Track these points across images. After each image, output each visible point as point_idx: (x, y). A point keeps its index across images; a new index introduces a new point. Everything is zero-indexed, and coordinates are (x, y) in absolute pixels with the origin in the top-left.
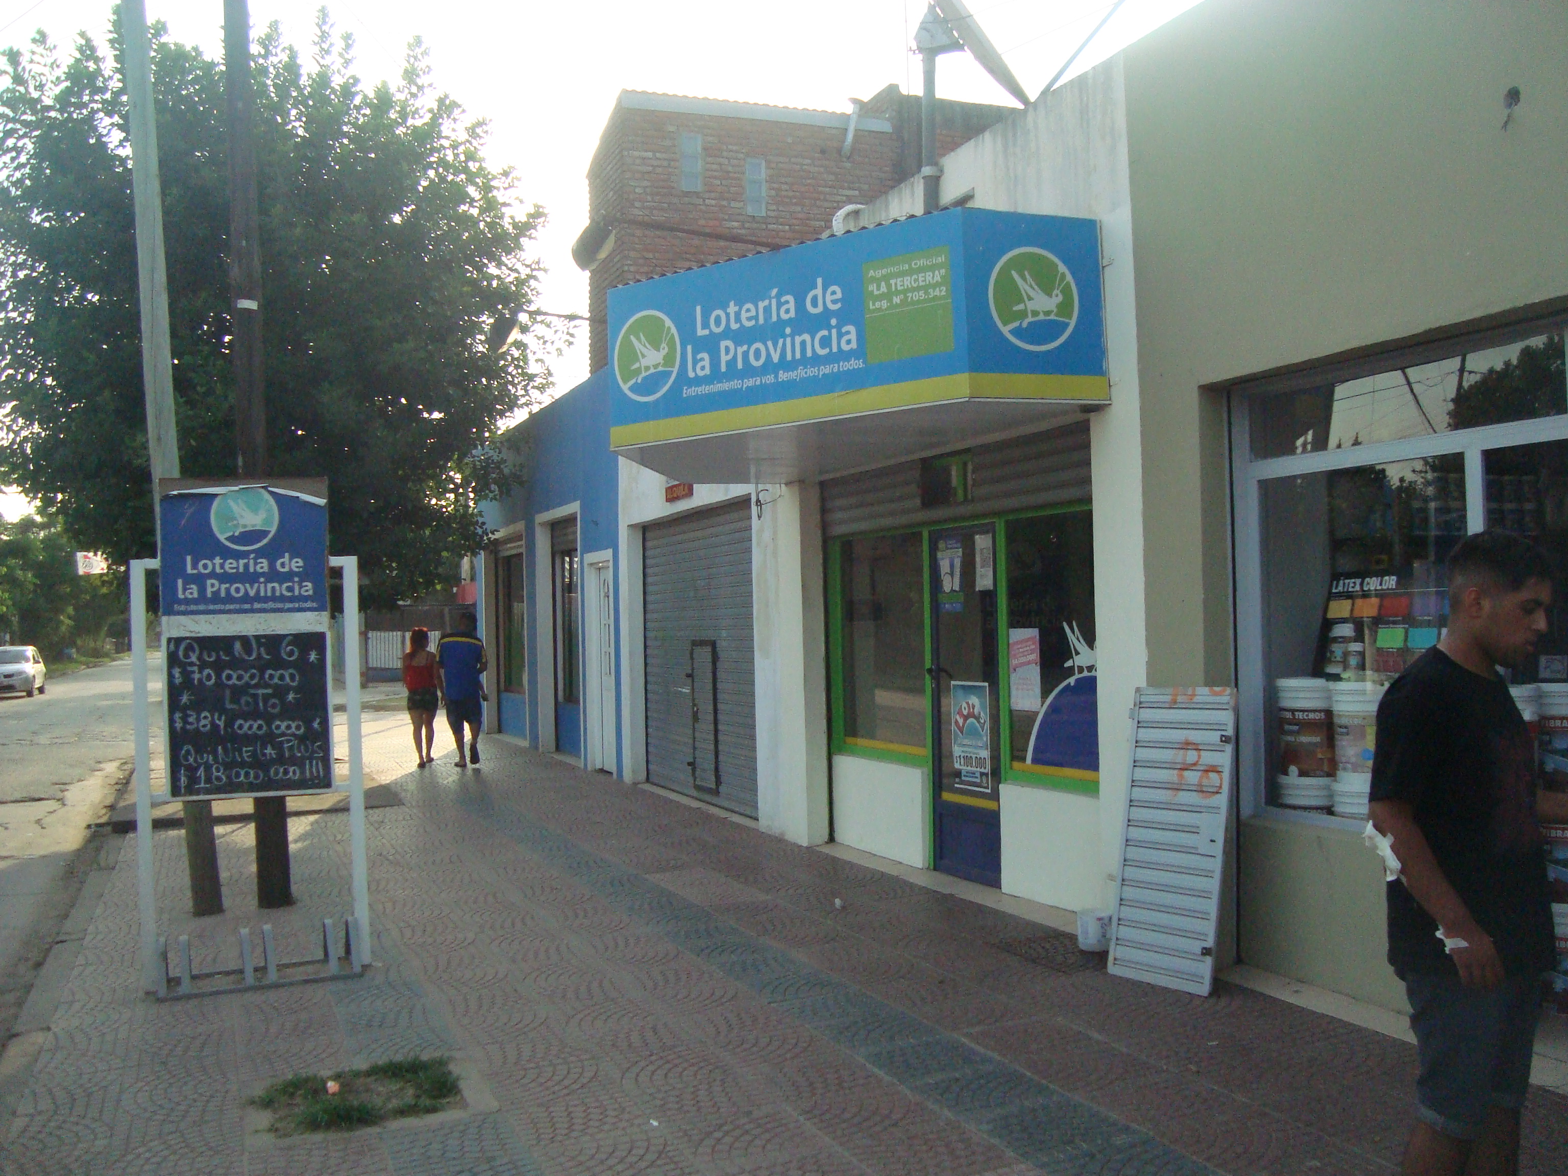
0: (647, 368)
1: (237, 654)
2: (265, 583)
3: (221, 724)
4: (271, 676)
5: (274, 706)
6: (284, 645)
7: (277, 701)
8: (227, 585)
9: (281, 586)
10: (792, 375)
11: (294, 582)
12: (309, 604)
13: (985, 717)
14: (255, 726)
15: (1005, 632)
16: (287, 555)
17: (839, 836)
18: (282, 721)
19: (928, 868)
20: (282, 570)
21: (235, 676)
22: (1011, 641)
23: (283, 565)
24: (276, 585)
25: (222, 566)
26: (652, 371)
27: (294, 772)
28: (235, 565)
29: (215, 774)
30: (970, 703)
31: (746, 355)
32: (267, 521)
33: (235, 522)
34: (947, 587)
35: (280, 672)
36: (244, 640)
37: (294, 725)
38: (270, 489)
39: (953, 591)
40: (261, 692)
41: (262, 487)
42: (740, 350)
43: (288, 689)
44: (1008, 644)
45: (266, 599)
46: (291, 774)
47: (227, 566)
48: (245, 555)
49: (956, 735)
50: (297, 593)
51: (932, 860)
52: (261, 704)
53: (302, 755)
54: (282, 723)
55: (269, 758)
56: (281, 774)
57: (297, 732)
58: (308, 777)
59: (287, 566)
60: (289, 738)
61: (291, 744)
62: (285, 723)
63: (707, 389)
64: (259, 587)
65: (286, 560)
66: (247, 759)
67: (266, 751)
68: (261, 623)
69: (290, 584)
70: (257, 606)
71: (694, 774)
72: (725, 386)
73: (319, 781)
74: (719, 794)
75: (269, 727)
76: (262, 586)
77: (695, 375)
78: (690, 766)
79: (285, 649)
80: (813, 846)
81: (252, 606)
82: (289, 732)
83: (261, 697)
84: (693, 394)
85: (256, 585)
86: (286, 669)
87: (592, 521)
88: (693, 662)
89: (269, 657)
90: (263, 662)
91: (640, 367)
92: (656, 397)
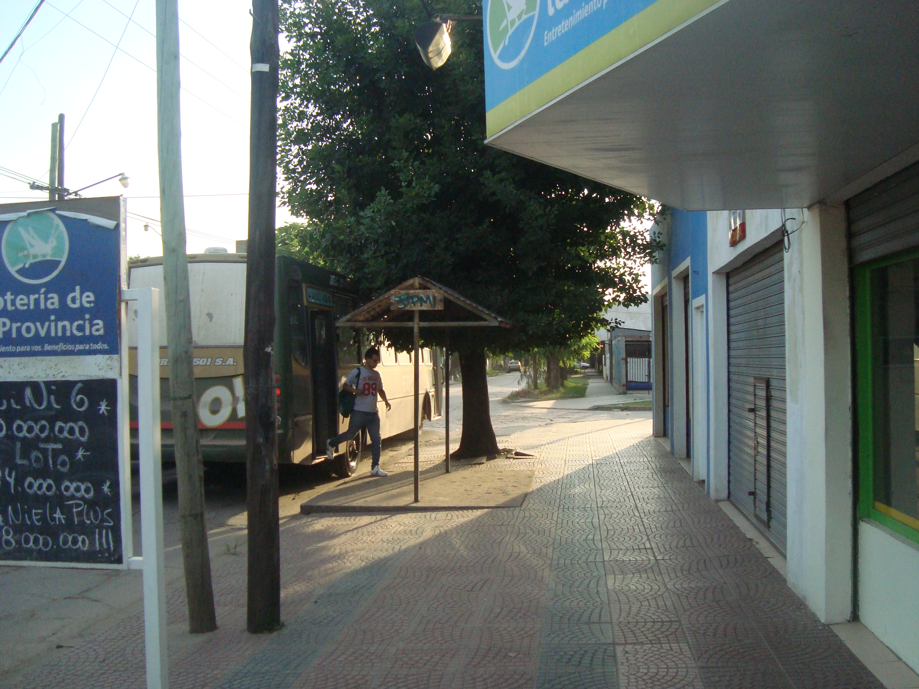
0: (513, 22)
1: (28, 404)
2: (56, 321)
3: (12, 481)
4: (61, 430)
5: (63, 464)
6: (74, 393)
7: (67, 459)
8: (19, 324)
9: (71, 324)
11: (84, 319)
12: (99, 346)
14: (45, 485)
16: (78, 288)
17: (865, 614)
18: (71, 482)
20: (73, 306)
21: (25, 428)
23: (74, 300)
24: (67, 323)
25: (13, 303)
26: (517, 23)
27: (83, 541)
28: (26, 301)
29: (5, 537)
32: (58, 249)
33: (26, 253)
35: (69, 425)
36: (35, 386)
37: (83, 487)
38: (57, 212)
40: (51, 446)
41: (50, 210)
43: (80, 444)
45: (56, 340)
46: (80, 544)
47: (18, 302)
48: (35, 289)
50: (87, 332)
52: (51, 462)
53: (92, 522)
54: (72, 484)
55: (58, 523)
56: (70, 543)
57: (87, 496)
58: (98, 549)
59: (78, 302)
60: (78, 502)
61: (80, 509)
62: (75, 485)
63: (566, 25)
64: (49, 326)
65: (77, 293)
66: (37, 523)
67: (55, 515)
68: (51, 368)
69: (81, 322)
70: (47, 347)
71: (755, 503)
72: (586, 11)
73: (107, 555)
74: (770, 527)
75: (58, 488)
76: (53, 324)
77: (555, 9)
78: (752, 497)
79: (76, 398)
80: (831, 624)
81: (43, 347)
82: (78, 495)
83: (50, 453)
84: (553, 39)
85: (47, 324)
86: (75, 421)
87: (695, 272)
88: (755, 398)
89: (59, 407)
90: (53, 413)
91: (508, 24)
92: (521, 57)
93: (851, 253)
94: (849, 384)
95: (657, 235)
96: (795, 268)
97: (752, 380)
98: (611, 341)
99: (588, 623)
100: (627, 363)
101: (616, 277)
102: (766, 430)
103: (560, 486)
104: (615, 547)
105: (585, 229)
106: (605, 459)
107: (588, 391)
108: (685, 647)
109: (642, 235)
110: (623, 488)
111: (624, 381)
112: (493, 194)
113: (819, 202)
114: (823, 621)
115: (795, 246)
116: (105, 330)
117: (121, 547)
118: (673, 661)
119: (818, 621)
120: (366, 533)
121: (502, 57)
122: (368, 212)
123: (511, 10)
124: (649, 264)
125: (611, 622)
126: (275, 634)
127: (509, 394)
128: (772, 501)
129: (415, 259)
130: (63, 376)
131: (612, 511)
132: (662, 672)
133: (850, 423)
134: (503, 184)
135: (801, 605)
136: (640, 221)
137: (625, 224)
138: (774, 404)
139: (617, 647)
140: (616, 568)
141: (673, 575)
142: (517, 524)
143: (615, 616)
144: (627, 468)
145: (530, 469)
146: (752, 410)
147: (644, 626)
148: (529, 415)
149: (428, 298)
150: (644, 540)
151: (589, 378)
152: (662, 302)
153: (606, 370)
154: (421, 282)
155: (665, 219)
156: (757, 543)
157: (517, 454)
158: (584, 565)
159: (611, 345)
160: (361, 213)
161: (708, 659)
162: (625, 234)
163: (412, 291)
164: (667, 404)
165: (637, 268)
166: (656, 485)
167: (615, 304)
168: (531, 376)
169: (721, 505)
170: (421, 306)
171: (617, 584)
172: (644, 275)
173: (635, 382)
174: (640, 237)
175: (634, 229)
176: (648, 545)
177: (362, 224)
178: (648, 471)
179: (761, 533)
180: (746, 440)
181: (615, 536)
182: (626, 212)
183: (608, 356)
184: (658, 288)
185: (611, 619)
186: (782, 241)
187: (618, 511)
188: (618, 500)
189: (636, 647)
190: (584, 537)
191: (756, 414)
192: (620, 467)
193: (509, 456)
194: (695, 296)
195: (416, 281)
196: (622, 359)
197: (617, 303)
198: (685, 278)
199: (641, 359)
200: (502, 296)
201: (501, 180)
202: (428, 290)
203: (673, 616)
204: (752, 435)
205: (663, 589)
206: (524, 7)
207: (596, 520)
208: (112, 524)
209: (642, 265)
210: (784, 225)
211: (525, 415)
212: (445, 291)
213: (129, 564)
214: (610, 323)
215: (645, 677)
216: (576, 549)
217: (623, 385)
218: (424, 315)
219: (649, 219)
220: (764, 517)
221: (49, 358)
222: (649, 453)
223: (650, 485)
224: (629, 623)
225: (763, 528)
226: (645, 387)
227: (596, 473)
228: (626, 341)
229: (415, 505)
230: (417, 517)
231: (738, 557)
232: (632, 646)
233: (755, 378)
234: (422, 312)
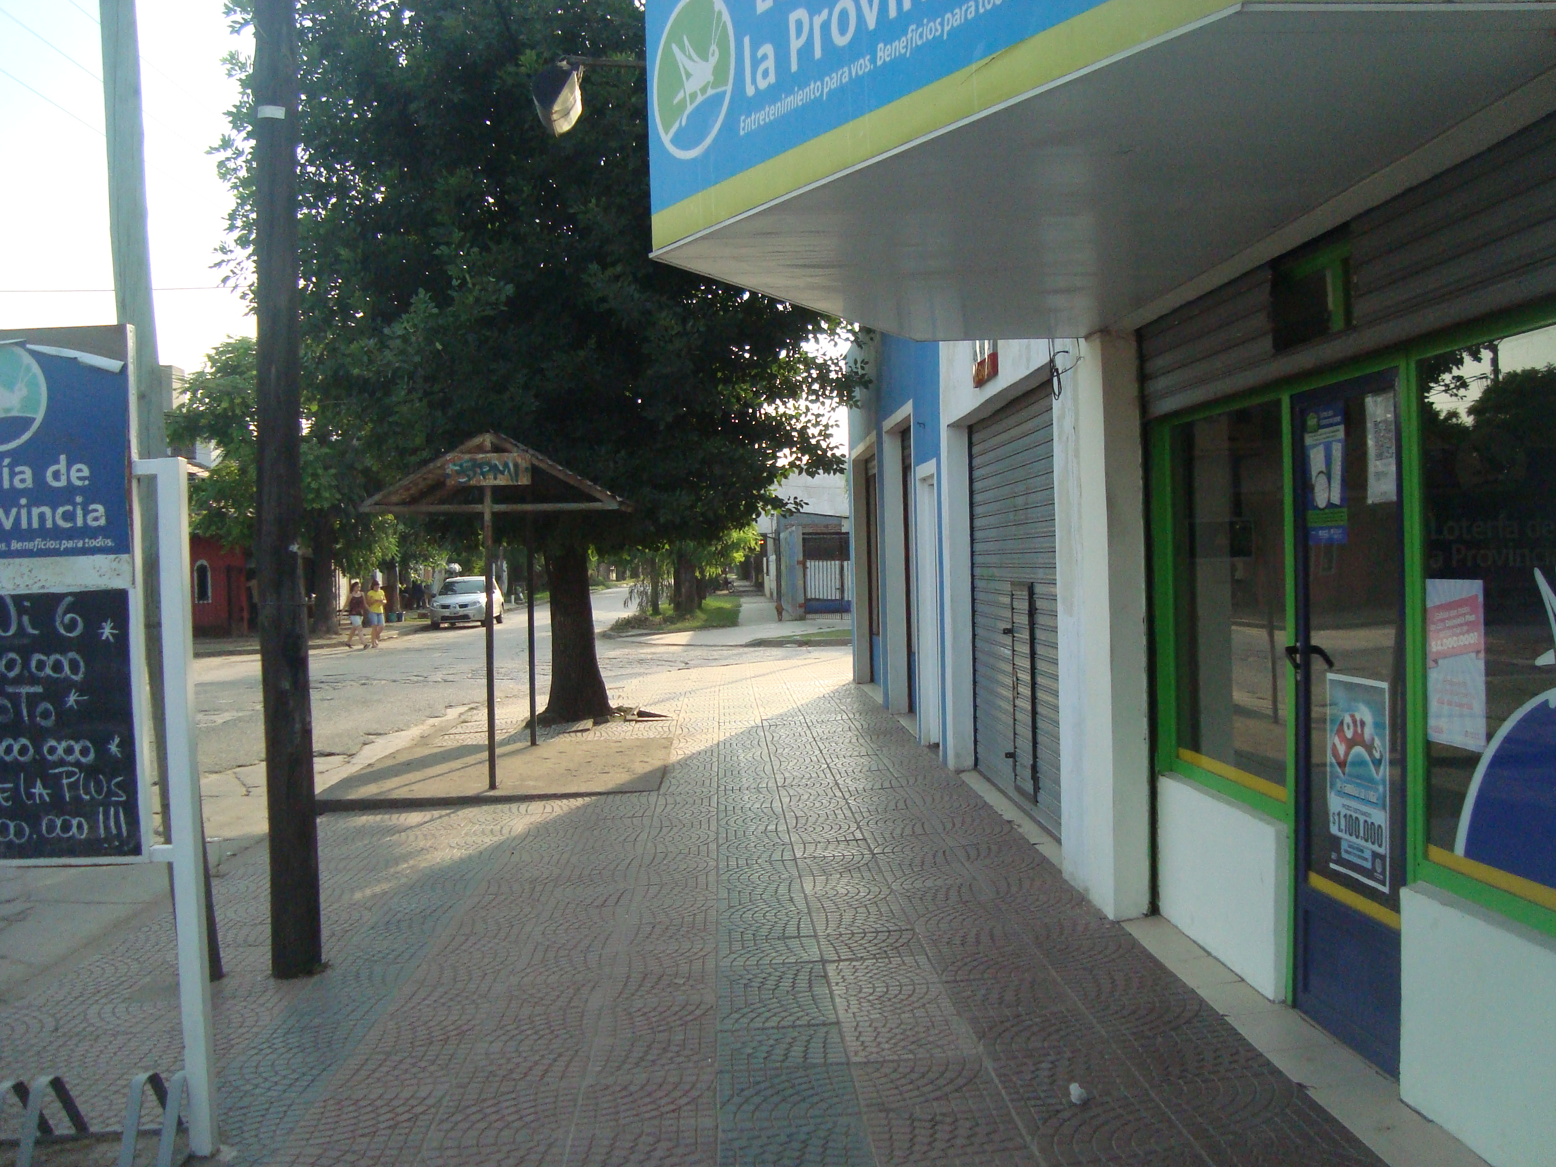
0: (693, 96)
2: (29, 506)
4: (41, 665)
5: (46, 715)
6: (60, 611)
7: (50, 707)
9: (54, 511)
10: (899, 47)
11: (74, 505)
12: (99, 542)
13: (1382, 746)
14: (16, 748)
15: (1418, 588)
16: (63, 458)
17: (1167, 905)
18: (59, 741)
19: (1284, 1002)
20: (56, 484)
22: (1429, 605)
23: (56, 475)
24: (46, 510)
26: (700, 99)
27: (80, 826)
30: (1358, 717)
31: (826, 26)
32: (29, 401)
34: (1321, 500)
35: (53, 657)
37: (77, 748)
38: (29, 346)
39: (1330, 505)
40: (25, 690)
41: (16, 344)
42: (818, 21)
43: (69, 685)
44: (1424, 610)
45: (30, 534)
46: (75, 829)
49: (1334, 776)
50: (80, 522)
51: (1290, 990)
52: (25, 713)
53: (92, 798)
54: (59, 743)
55: (38, 801)
56: (58, 830)
57: (83, 760)
58: (103, 836)
59: (64, 478)
60: (70, 769)
61: (72, 780)
62: (64, 744)
63: (771, 112)
64: (18, 514)
65: (62, 466)
66: (4, 804)
67: (33, 790)
68: (22, 575)
69: (69, 508)
70: (16, 545)
71: (1014, 770)
72: (799, 98)
73: (117, 844)
74: (1037, 802)
75: (38, 750)
76: (24, 512)
77: (756, 88)
78: (1011, 760)
79: (62, 619)
80: (1123, 921)
81: (9, 545)
82: (71, 759)
83: (24, 700)
84: (753, 127)
85: (14, 511)
86: (63, 652)
87: (921, 424)
88: (1013, 613)
89: (36, 632)
90: (26, 641)
91: (685, 97)
92: (706, 146)
93: (1144, 403)
94: (1143, 586)
95: (859, 365)
96: (1068, 423)
97: (1008, 587)
98: (778, 532)
99: (784, 938)
100: (805, 568)
101: (795, 430)
102: (1029, 660)
103: (715, 759)
104: (810, 839)
105: (747, 355)
106: (781, 716)
107: (741, 616)
108: (922, 960)
109: (836, 364)
110: (814, 759)
111: (801, 600)
112: (603, 300)
113: (1101, 331)
114: (1111, 917)
115: (1067, 392)
116: (107, 519)
117: (140, 832)
118: (908, 977)
119: (1105, 918)
120: (421, 837)
121: (677, 141)
122: (398, 329)
123: (691, 80)
124: (845, 408)
125: (815, 936)
126: (316, 978)
127: (613, 622)
128: (1040, 763)
129: (473, 404)
130: (43, 587)
131: (801, 792)
132: (893, 991)
133: (1144, 641)
134: (619, 284)
135: (1083, 900)
136: (833, 343)
137: (809, 347)
138: (1041, 619)
139: (827, 965)
140: (815, 868)
141: (899, 874)
142: (657, 814)
143: (820, 928)
144: (818, 730)
145: (665, 736)
146: (1007, 632)
147: (863, 938)
148: (649, 657)
149: (506, 465)
150: (852, 829)
151: (741, 596)
152: (867, 470)
153: (770, 582)
154: (495, 441)
155: (872, 339)
156: (1019, 826)
157: (641, 714)
158: (766, 866)
159: (777, 540)
160: (386, 331)
161: (956, 972)
162: (809, 363)
163: (481, 456)
164: (875, 630)
165: (827, 415)
166: (863, 753)
167: (794, 472)
168: (647, 593)
169: (964, 776)
170: (495, 478)
171: (818, 888)
172: (837, 425)
173: (819, 600)
174: (833, 368)
175: (824, 355)
176: (859, 835)
177: (388, 347)
178: (849, 733)
179: (1024, 811)
180: (1001, 678)
181: (809, 824)
182: (810, 327)
183: (773, 558)
184: (860, 449)
185: (814, 930)
186: (1050, 381)
187: (810, 791)
188: (808, 776)
189: (854, 963)
190: (762, 828)
191: (1014, 637)
192: (805, 729)
193: (629, 717)
194: (922, 460)
195: (487, 439)
196: (799, 563)
197: (796, 471)
198: (903, 433)
199: (829, 563)
200: (616, 462)
201: (617, 278)
202: (506, 454)
203: (903, 923)
204: (1009, 668)
205: (885, 891)
206: (711, 79)
207: (776, 805)
208: (124, 798)
209: (833, 409)
210: (1052, 361)
211: (642, 656)
212: (533, 455)
213: (151, 854)
214: (787, 503)
215: (871, 998)
216: (753, 845)
217: (800, 606)
218: (501, 494)
219: (847, 339)
220: (1029, 787)
221: (17, 561)
222: (850, 708)
223: (856, 753)
224: (841, 935)
225: (1028, 806)
226: (839, 607)
227: (769, 739)
228: (803, 534)
229: (492, 793)
230: (497, 811)
231: (993, 847)
232: (848, 963)
233: (1012, 583)
234: (496, 489)
